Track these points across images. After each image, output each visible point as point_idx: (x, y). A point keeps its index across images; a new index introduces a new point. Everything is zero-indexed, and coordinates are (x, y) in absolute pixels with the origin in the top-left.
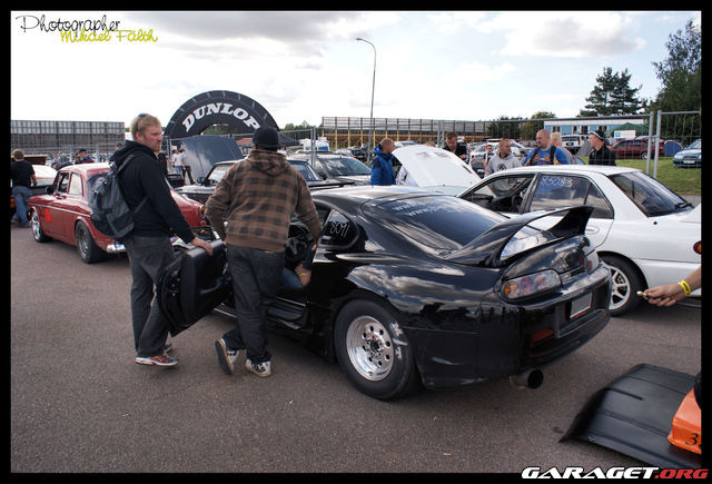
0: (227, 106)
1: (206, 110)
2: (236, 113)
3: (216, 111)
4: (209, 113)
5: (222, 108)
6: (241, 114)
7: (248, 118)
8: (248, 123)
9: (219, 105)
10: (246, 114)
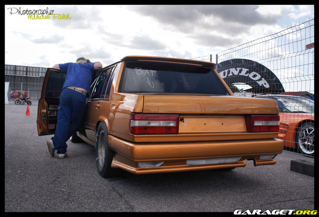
0: (245, 70)
1: (229, 72)
2: (251, 76)
3: (236, 73)
4: (231, 74)
5: (240, 71)
6: (255, 76)
7: (260, 80)
8: (260, 83)
9: (239, 69)
10: (259, 77)
